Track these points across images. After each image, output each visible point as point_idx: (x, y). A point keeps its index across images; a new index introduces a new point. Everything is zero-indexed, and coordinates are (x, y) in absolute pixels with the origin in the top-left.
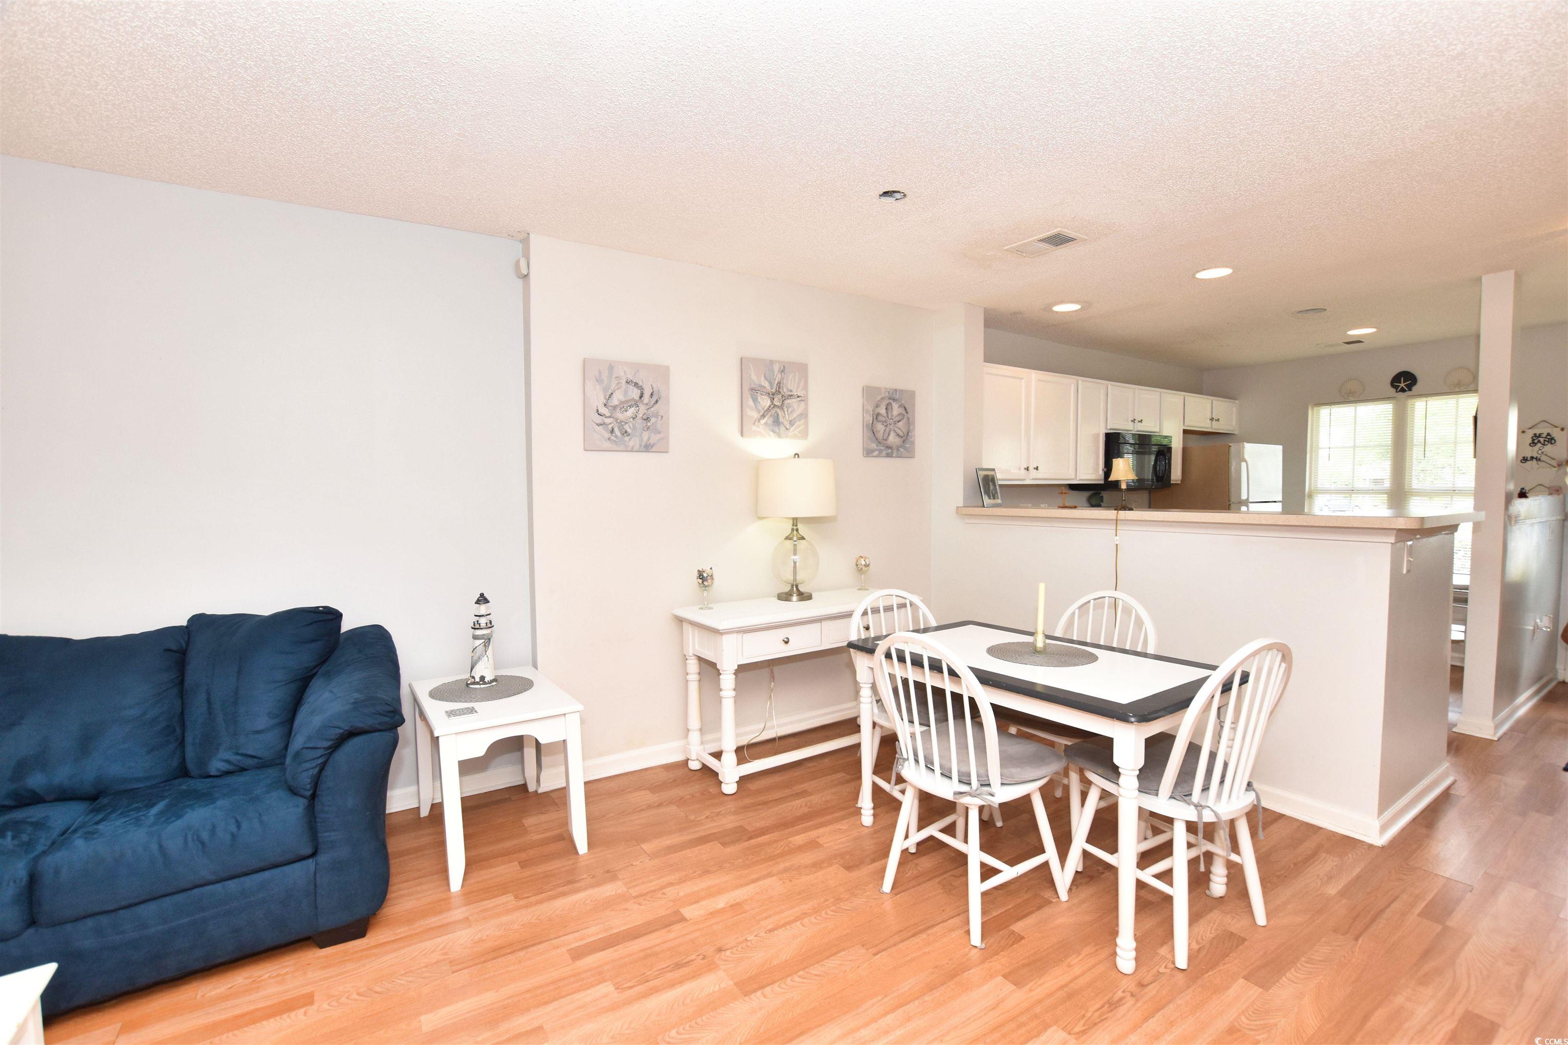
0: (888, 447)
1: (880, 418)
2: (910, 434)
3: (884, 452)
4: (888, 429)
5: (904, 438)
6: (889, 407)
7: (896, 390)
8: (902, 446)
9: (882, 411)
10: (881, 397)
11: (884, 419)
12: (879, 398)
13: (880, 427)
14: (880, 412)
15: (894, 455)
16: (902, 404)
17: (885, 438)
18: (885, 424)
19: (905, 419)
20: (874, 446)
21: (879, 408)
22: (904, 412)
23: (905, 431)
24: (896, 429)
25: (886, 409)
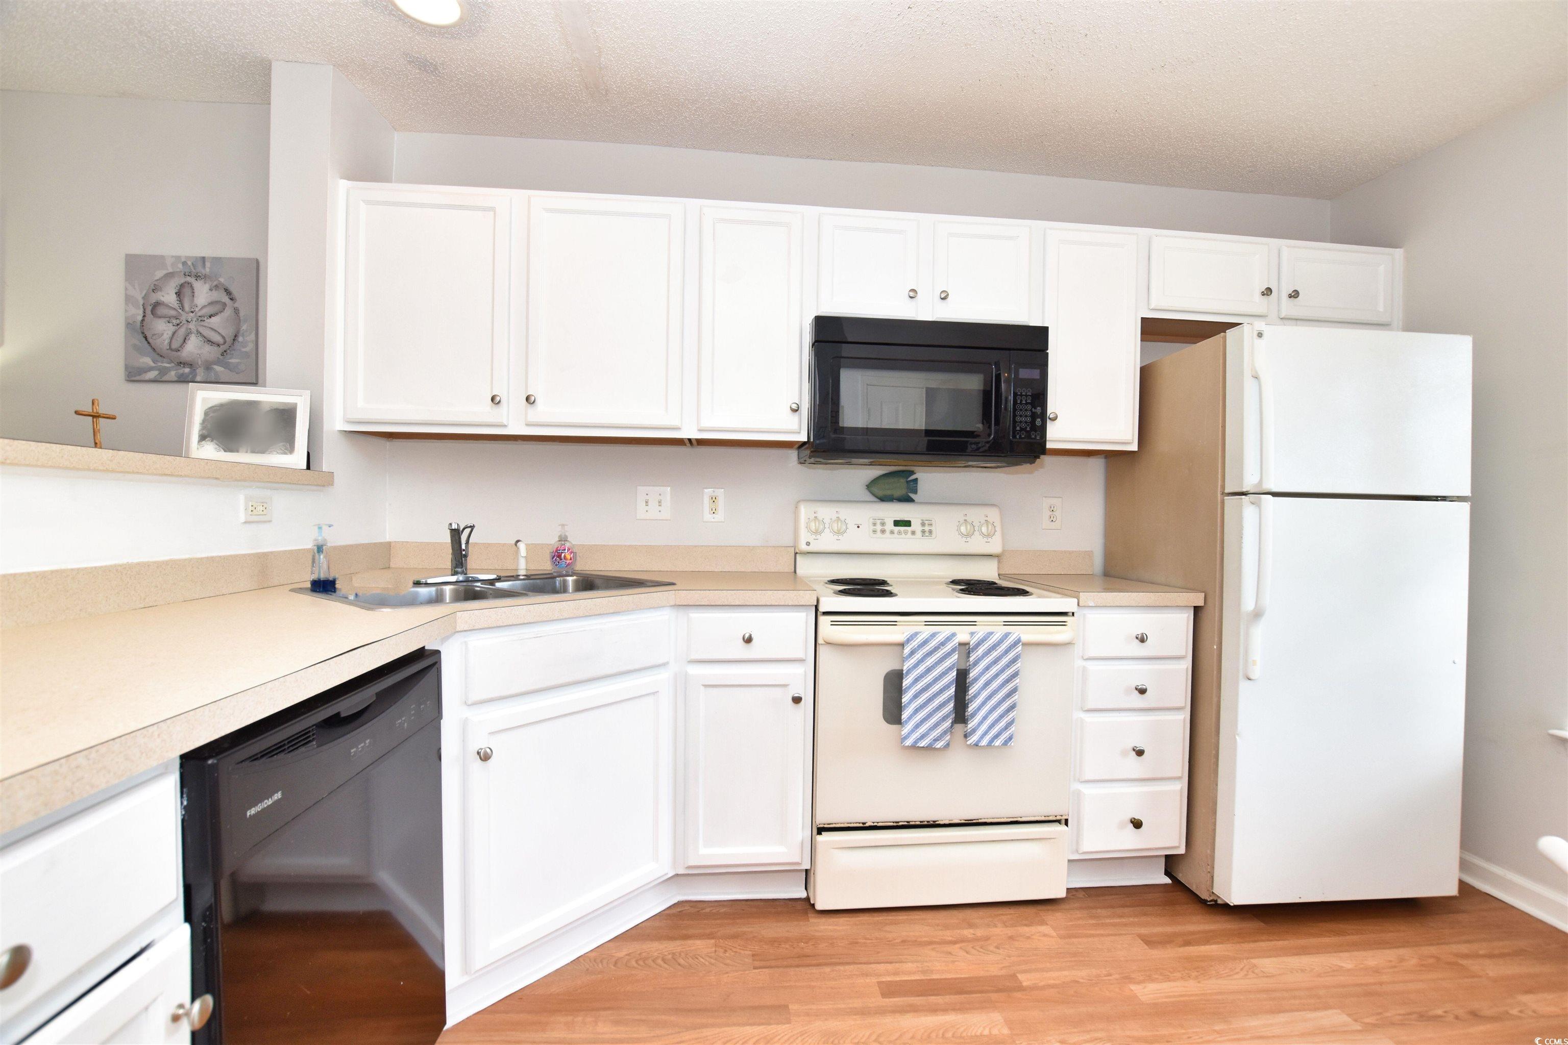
0: (182, 364)
1: (161, 311)
2: (240, 339)
3: (173, 373)
4: (182, 332)
5: (223, 348)
6: (187, 291)
7: (203, 259)
8: (218, 362)
9: (169, 297)
10: (165, 272)
11: (173, 313)
12: (159, 274)
13: (162, 329)
14: (163, 299)
15: (198, 378)
16: (220, 283)
17: (175, 345)
18: (175, 322)
19: (228, 312)
20: (147, 361)
21: (159, 293)
22: (226, 299)
23: (228, 333)
24: (201, 330)
25: (178, 294)
